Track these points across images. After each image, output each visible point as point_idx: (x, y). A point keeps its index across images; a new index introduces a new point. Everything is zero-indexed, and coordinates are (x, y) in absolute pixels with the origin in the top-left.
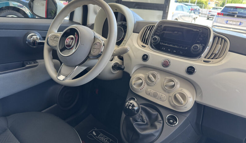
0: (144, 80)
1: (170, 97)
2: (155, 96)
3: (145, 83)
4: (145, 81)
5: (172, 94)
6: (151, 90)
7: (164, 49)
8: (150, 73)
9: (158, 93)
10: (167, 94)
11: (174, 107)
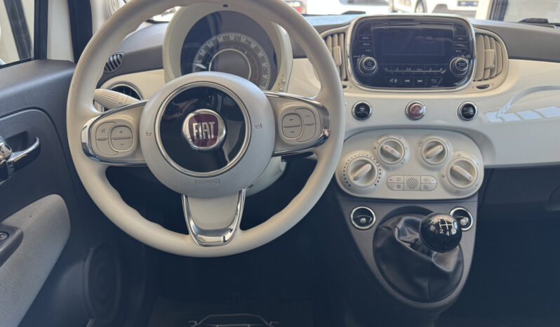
0: (375, 161)
1: (443, 177)
2: (412, 186)
3: (380, 168)
4: (378, 164)
5: (445, 170)
6: (399, 177)
7: (396, 81)
8: (383, 142)
9: (418, 178)
10: (436, 173)
11: (457, 192)
